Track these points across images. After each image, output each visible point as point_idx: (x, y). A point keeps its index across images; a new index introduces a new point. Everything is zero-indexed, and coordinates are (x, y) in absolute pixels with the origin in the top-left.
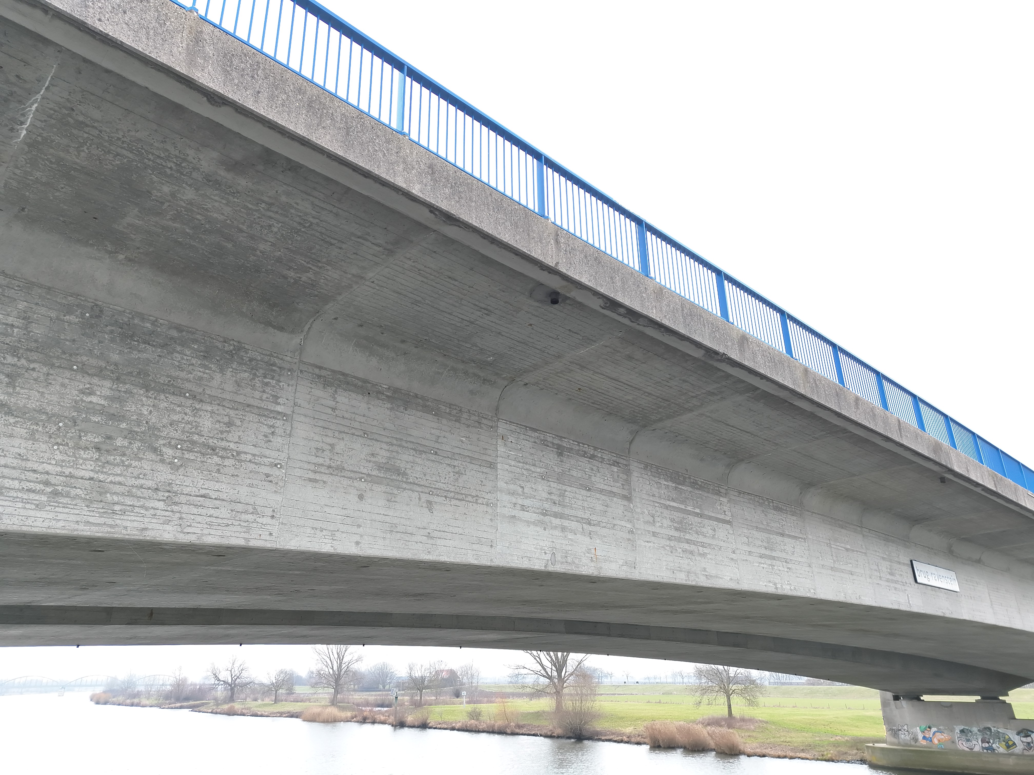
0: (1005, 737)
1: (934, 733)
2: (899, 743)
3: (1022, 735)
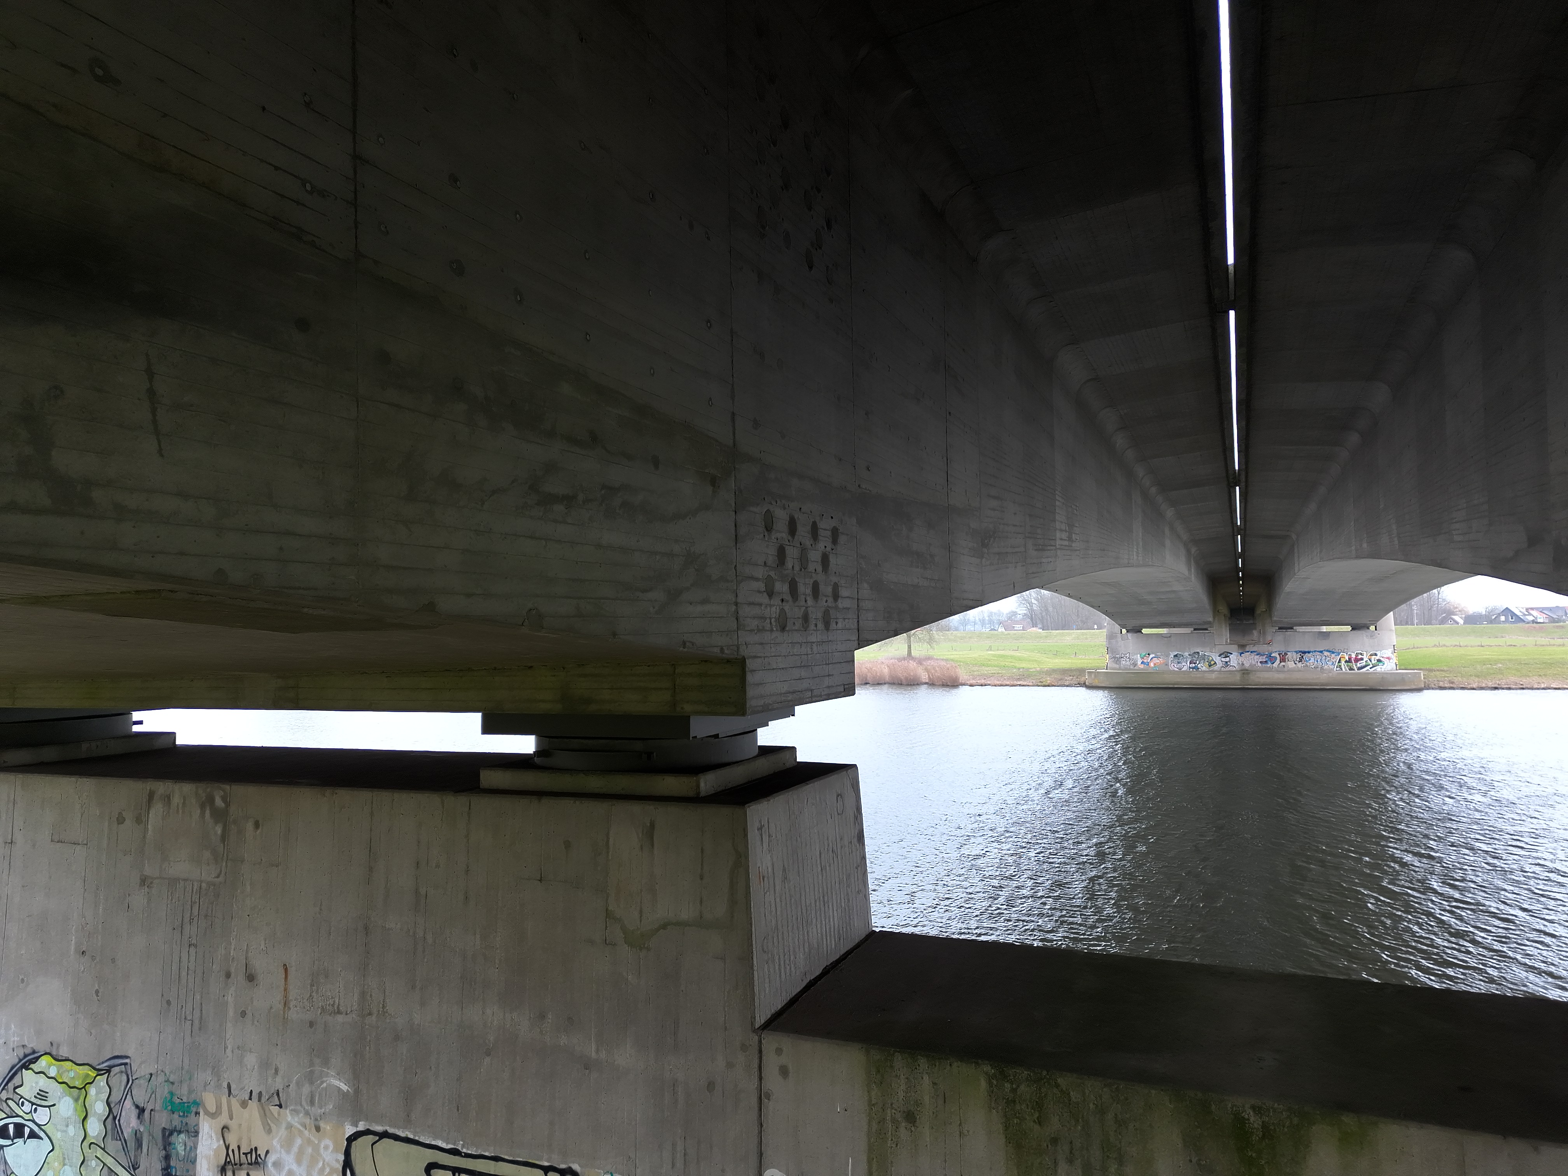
0: (1209, 659)
1: (1152, 659)
2: (1120, 668)
3: (1223, 656)
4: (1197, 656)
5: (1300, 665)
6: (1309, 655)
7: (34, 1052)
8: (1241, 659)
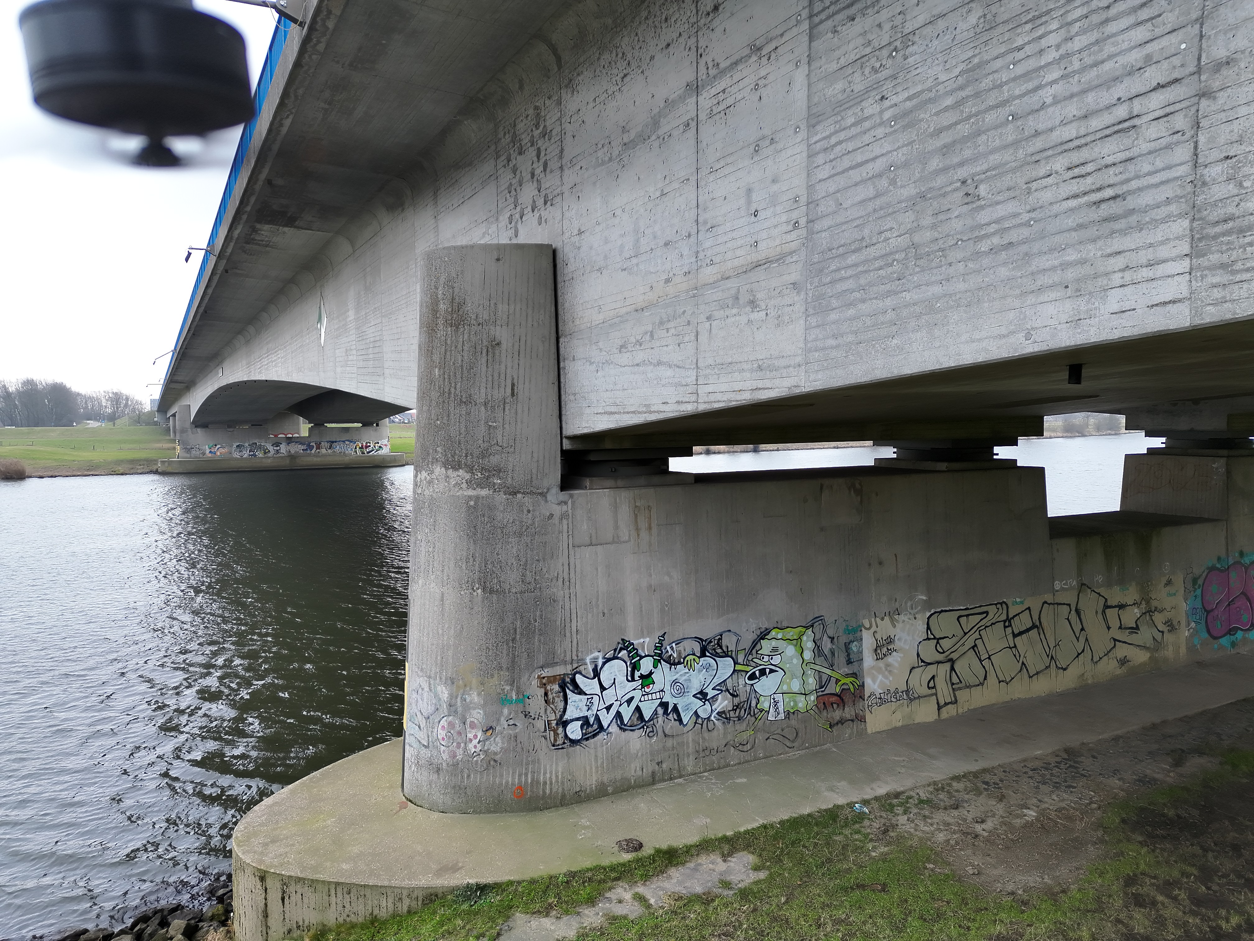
0: (264, 448)
1: (218, 449)
2: (191, 457)
3: (275, 446)
4: (255, 446)
6: (336, 444)
7: (767, 629)
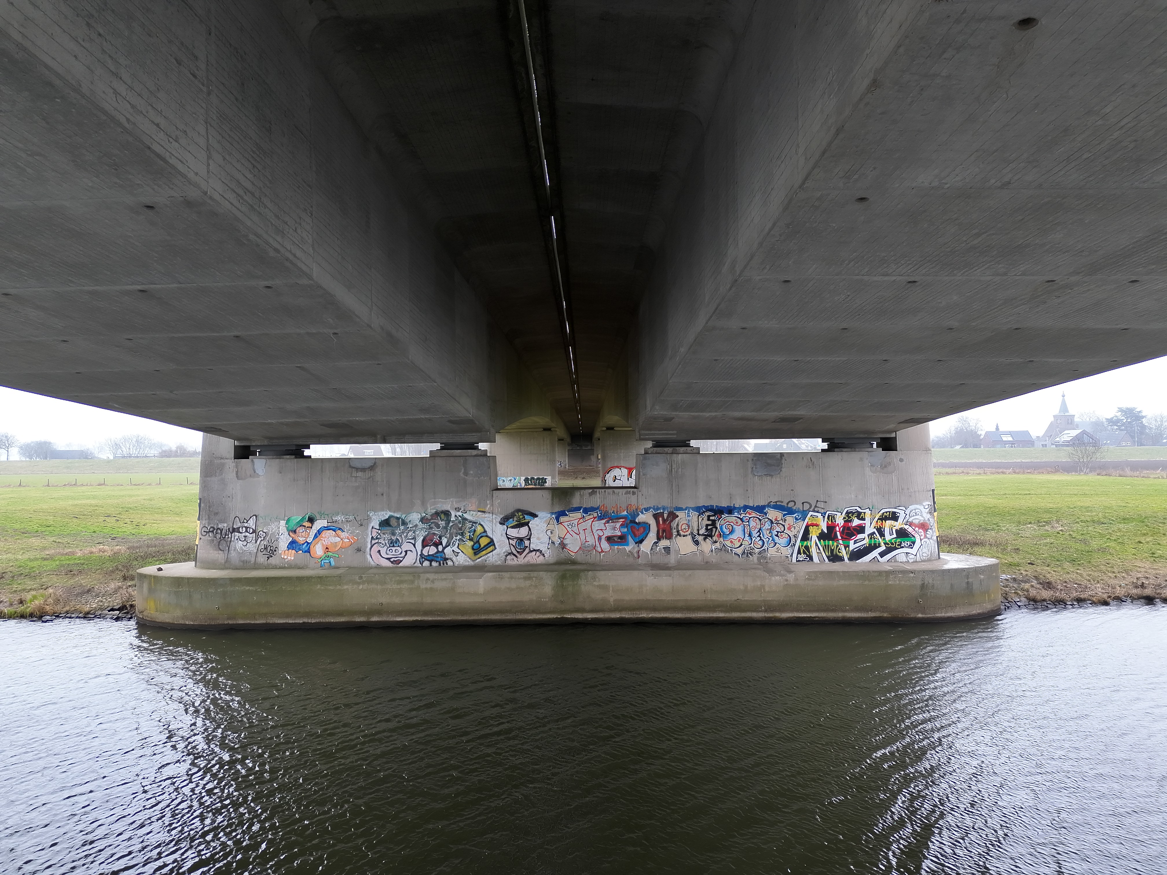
0: (475, 531)
1: (319, 532)
2: (227, 561)
3: (512, 522)
4: (442, 523)
5: (707, 546)
6: (732, 518)
8: (559, 531)
